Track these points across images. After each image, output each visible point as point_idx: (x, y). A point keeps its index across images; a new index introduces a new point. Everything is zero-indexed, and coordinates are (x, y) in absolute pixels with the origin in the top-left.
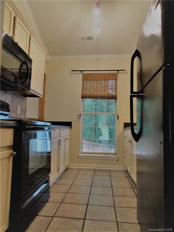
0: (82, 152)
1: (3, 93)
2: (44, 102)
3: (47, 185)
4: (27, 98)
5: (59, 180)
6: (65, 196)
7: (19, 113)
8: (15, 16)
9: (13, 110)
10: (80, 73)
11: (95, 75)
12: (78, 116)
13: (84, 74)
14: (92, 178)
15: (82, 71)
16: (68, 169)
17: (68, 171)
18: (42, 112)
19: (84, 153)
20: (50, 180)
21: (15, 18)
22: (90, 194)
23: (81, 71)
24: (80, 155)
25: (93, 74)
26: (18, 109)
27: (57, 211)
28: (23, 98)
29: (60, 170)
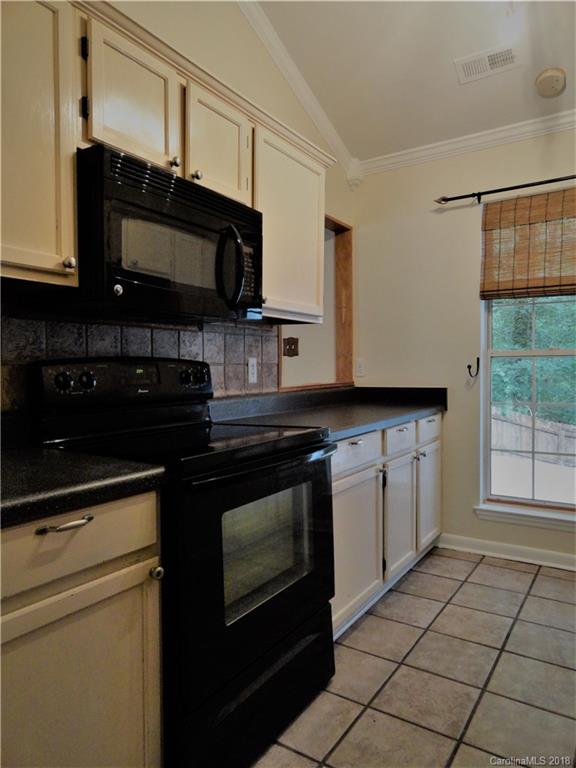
0: (491, 497)
1: (193, 331)
2: (350, 325)
3: (316, 640)
4: (283, 326)
5: (392, 598)
6: (390, 678)
7: (253, 379)
8: (184, 84)
9: (231, 374)
10: (472, 205)
11: (535, 202)
12: (469, 367)
13: (487, 206)
14: (517, 610)
15: (479, 195)
16: (437, 552)
17: (435, 560)
18: (346, 358)
19: (498, 501)
20: (333, 619)
21: (184, 91)
22: (484, 690)
23: (473, 195)
24: (483, 506)
25: (527, 197)
26: (250, 368)
27: (343, 742)
28: (268, 331)
29: (392, 568)
